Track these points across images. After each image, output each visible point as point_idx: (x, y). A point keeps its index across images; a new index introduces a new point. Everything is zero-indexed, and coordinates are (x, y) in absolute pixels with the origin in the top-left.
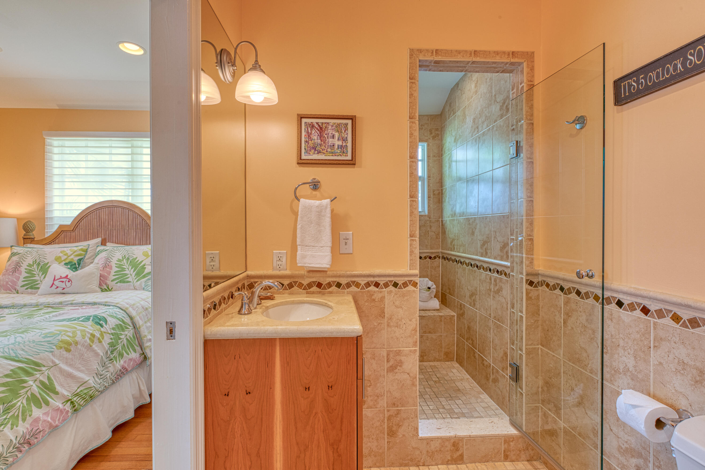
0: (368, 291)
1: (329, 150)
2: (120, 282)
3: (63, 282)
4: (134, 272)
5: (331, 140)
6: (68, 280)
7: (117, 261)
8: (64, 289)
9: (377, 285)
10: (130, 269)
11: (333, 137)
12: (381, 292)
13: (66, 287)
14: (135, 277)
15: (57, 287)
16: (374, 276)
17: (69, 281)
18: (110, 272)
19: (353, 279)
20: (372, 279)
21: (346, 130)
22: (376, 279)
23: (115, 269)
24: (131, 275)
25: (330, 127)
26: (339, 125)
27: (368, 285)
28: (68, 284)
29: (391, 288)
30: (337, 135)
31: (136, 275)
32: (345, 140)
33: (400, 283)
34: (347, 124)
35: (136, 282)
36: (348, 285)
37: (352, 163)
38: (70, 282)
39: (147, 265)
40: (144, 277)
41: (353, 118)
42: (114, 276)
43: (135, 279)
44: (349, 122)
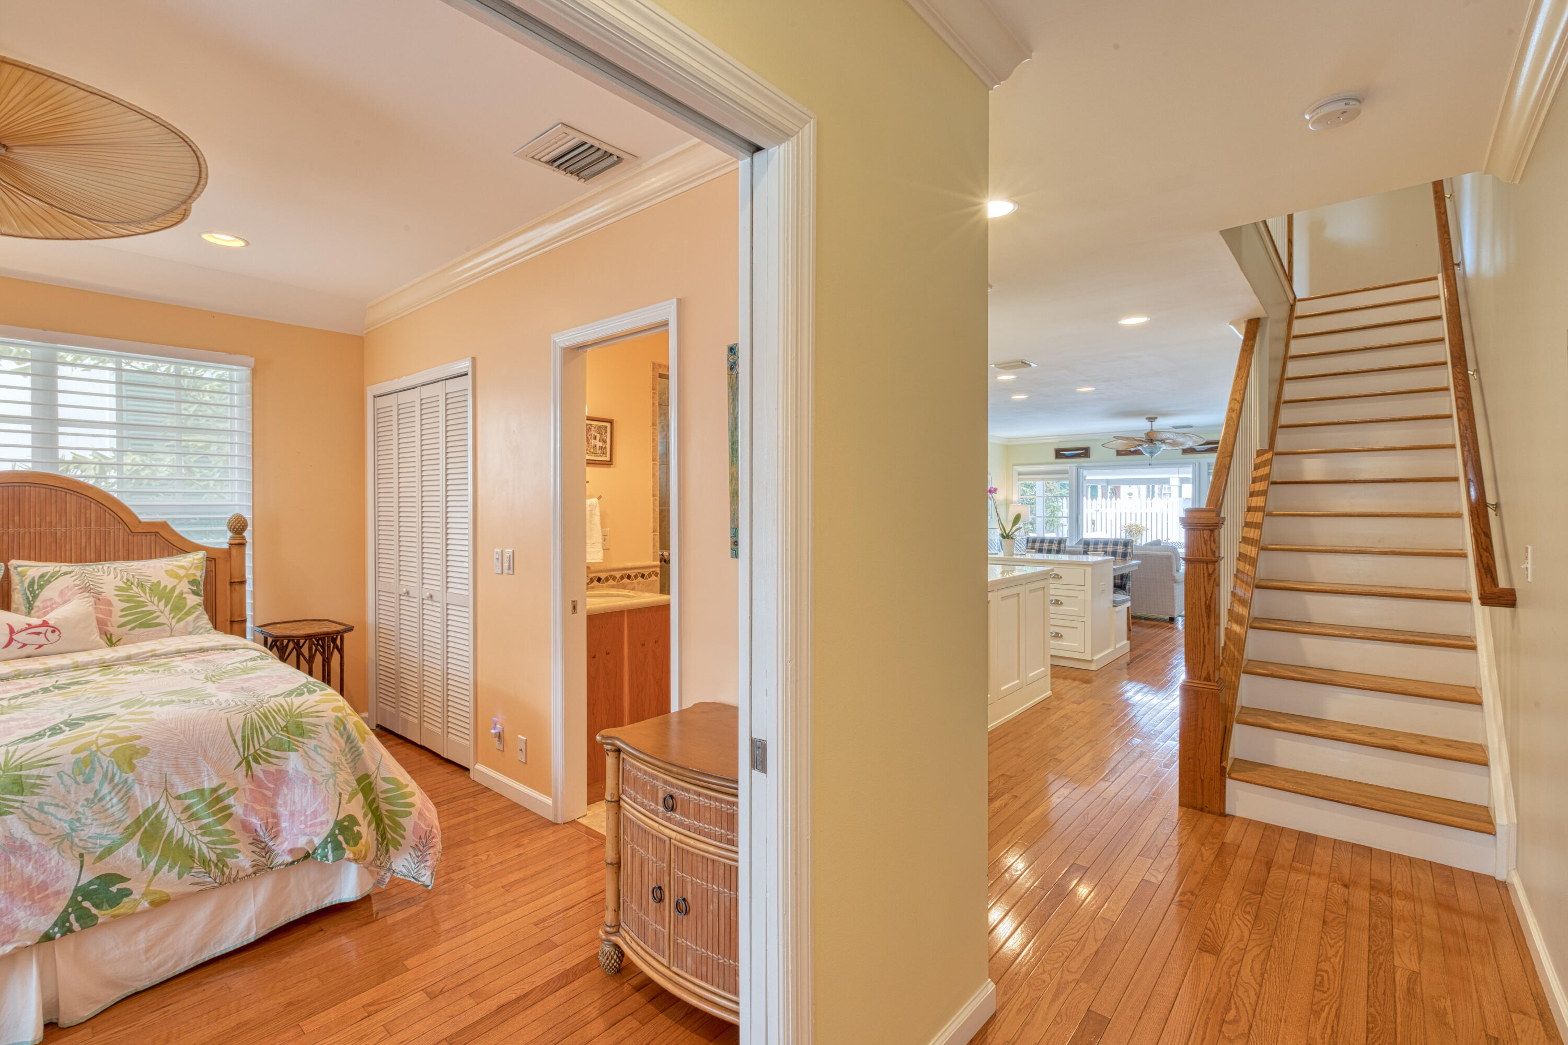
0: (623, 584)
1: (592, 450)
2: (142, 626)
3: (38, 634)
4: (166, 606)
5: (593, 441)
6: (50, 629)
7: (115, 590)
8: (40, 646)
9: (629, 577)
10: (156, 602)
11: (595, 438)
12: (632, 583)
13: (48, 642)
14: (172, 615)
15: (24, 645)
16: (626, 569)
17: (53, 632)
18: (111, 611)
19: (611, 573)
20: (625, 572)
21: (606, 432)
22: (629, 572)
23: (118, 605)
24: (162, 612)
25: (593, 429)
26: (600, 427)
27: (622, 578)
28: (52, 637)
29: (640, 579)
30: (598, 436)
31: (171, 611)
32: (605, 441)
33: (646, 574)
34: (606, 427)
35: (177, 623)
36: (607, 579)
37: (609, 463)
38: (57, 633)
39: (186, 593)
40: (188, 613)
41: (611, 422)
42: (121, 616)
43: (173, 618)
44: (608, 425)
